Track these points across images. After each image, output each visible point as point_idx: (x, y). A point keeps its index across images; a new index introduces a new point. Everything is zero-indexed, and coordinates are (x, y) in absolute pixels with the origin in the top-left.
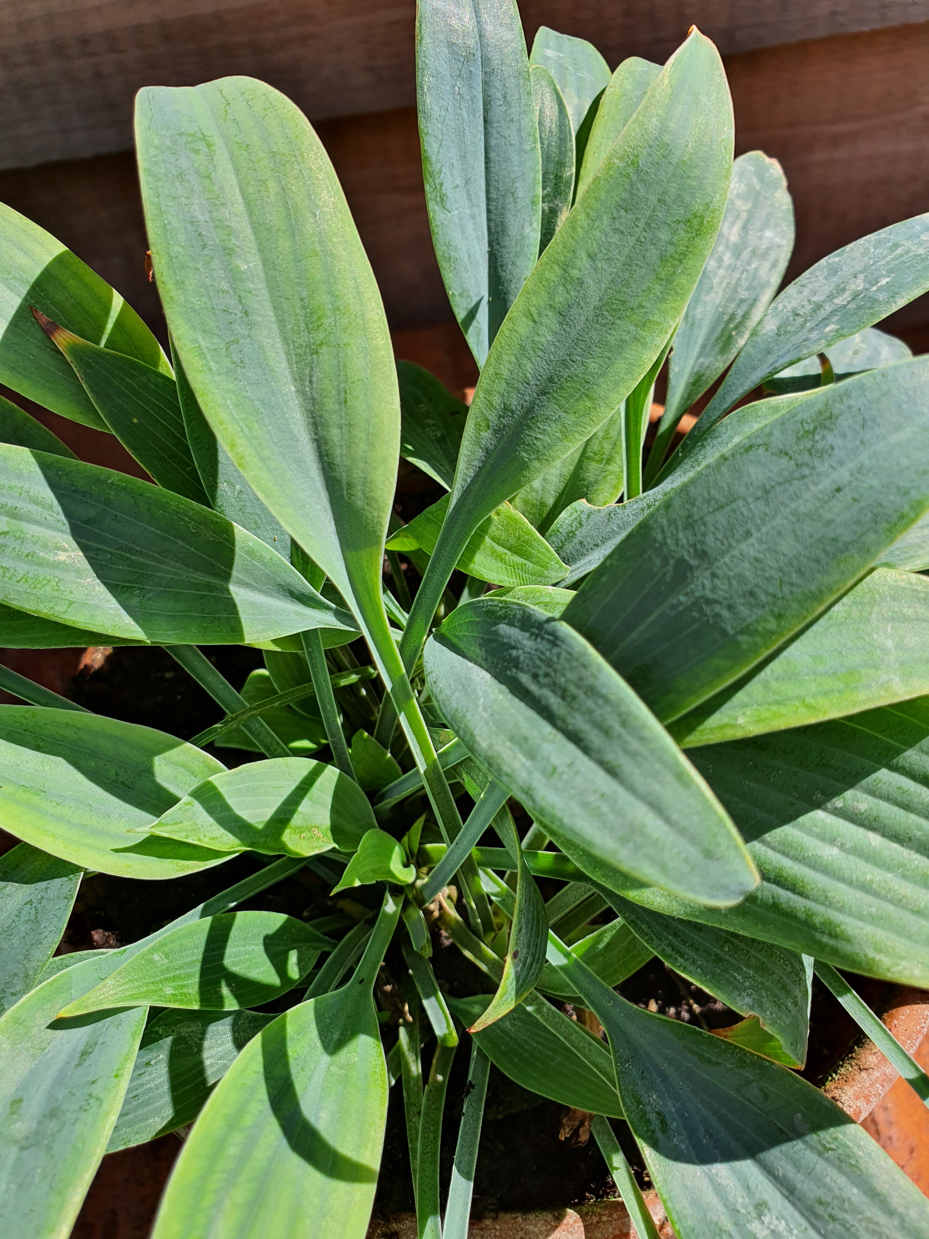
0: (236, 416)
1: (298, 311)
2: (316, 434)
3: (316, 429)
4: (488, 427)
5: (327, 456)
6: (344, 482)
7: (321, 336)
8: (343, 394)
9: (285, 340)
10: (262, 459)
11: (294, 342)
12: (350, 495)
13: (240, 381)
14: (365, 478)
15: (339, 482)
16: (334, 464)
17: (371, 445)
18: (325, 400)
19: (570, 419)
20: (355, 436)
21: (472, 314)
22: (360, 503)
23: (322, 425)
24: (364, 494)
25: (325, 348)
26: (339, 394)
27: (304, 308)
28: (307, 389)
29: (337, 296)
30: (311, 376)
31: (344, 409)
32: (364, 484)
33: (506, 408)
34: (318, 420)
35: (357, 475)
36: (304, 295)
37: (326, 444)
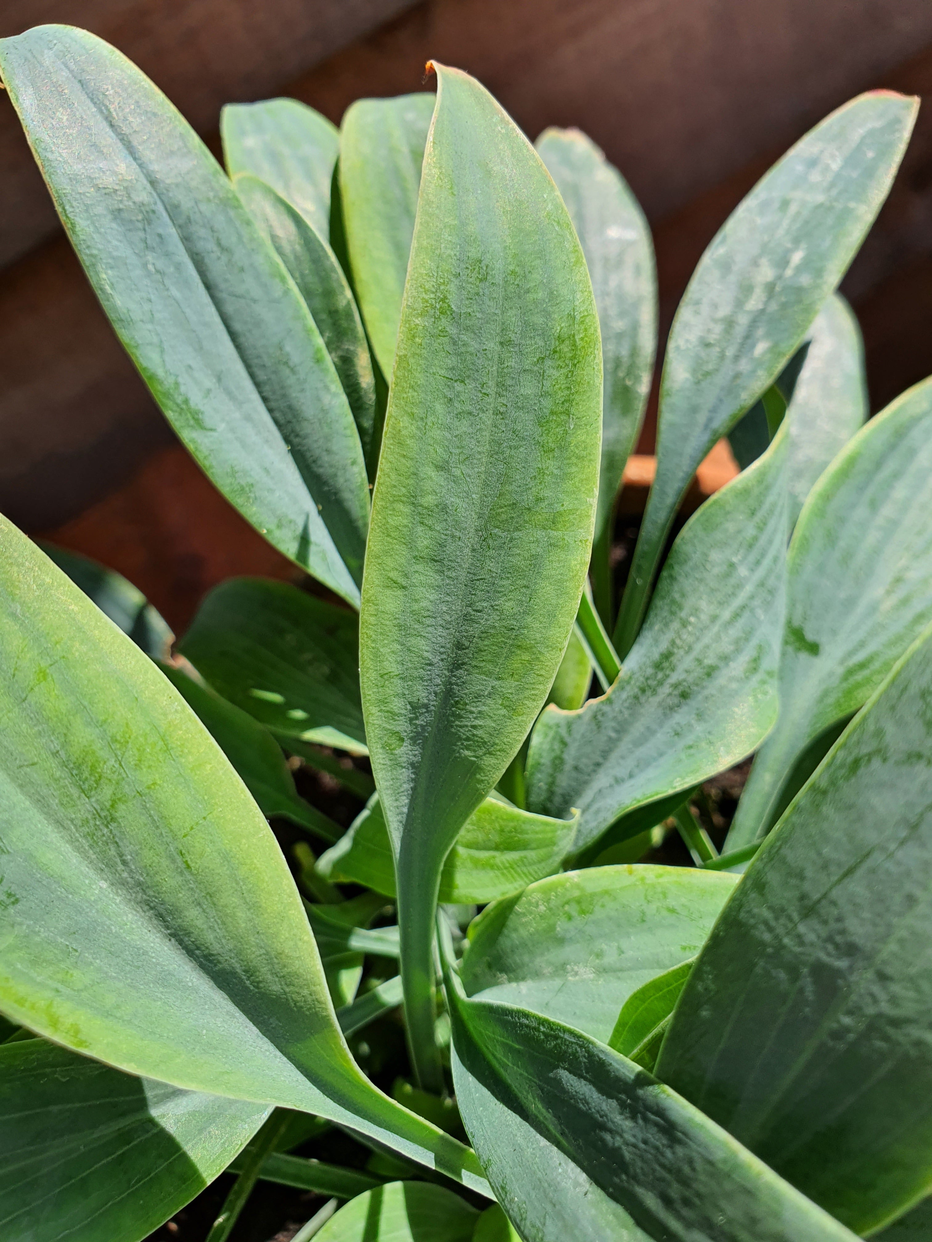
0: (39, 979)
1: (58, 774)
2: (167, 928)
3: (164, 921)
4: (402, 740)
5: (198, 948)
6: (238, 970)
7: (107, 792)
8: (179, 859)
9: (59, 823)
10: (108, 1014)
11: (72, 820)
12: (257, 984)
13: (21, 924)
14: (267, 953)
15: (234, 974)
16: (213, 955)
17: (254, 907)
18: (158, 878)
19: (509, 686)
20: (226, 906)
21: (304, 541)
22: (276, 988)
23: (171, 913)
24: (276, 974)
25: (121, 807)
26: (173, 861)
27: (64, 765)
28: (125, 875)
29: (105, 721)
30: (121, 855)
31: (189, 877)
32: (270, 961)
33: (415, 707)
34: (161, 909)
35: (254, 955)
36: (56, 745)
37: (189, 934)
